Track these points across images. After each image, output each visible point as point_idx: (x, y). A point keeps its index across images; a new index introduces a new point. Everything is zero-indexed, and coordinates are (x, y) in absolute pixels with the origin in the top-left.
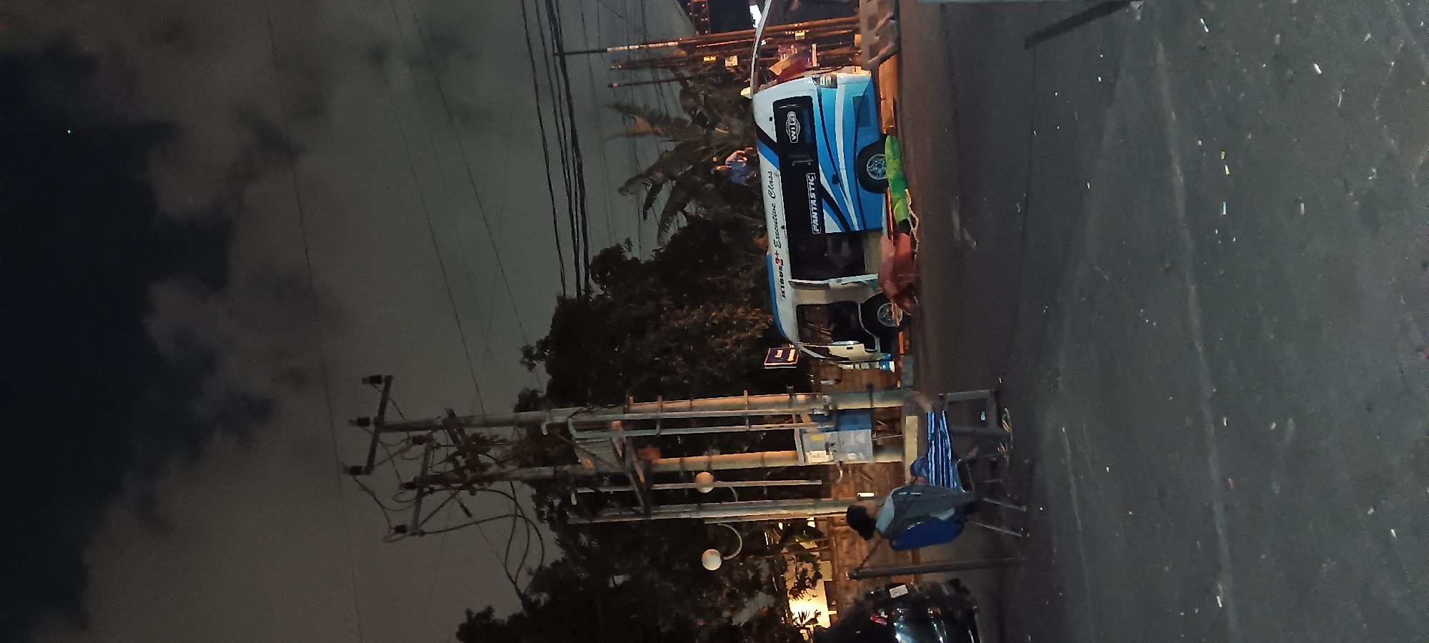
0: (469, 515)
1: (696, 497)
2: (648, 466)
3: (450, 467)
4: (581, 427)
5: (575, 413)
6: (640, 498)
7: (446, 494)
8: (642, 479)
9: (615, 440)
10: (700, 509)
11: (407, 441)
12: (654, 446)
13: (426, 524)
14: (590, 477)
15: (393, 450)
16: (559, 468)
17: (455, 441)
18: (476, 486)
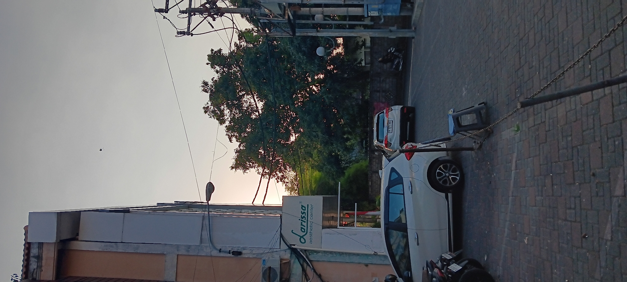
0: (213, 27)
2: (294, 12)
7: (202, 17)
8: (291, 18)
10: (318, 31)
13: (193, 31)
18: (216, 16)
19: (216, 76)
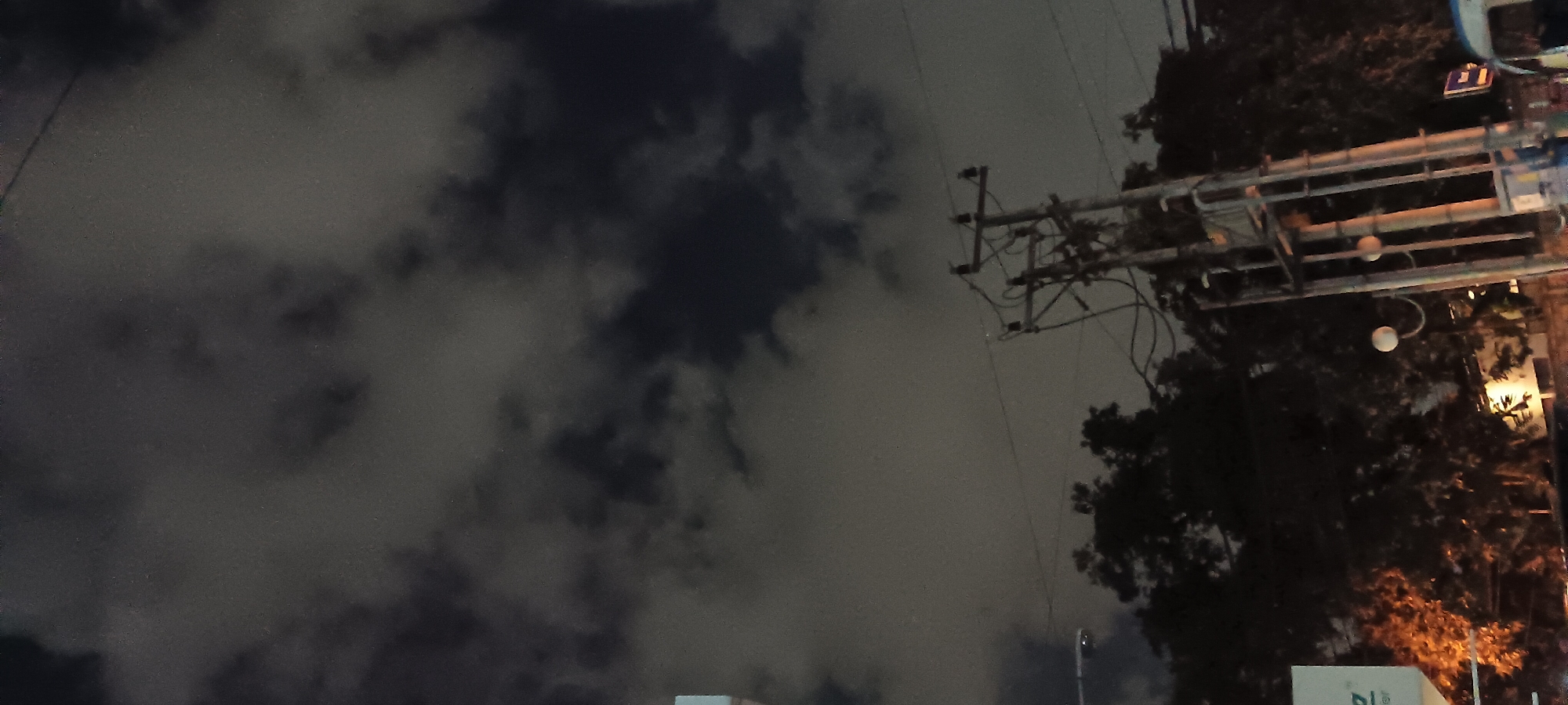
0: (1086, 308)
1: (1359, 268)
2: (1294, 235)
3: (1060, 257)
4: (1208, 198)
5: (1200, 183)
6: (1288, 273)
7: (1058, 287)
8: (1289, 252)
9: (1251, 209)
10: (1369, 281)
11: (1009, 234)
12: (1300, 211)
13: (1041, 320)
14: (1222, 255)
15: (997, 245)
16: (1184, 248)
17: (1062, 227)
18: (1091, 276)
19: (1107, 474)
